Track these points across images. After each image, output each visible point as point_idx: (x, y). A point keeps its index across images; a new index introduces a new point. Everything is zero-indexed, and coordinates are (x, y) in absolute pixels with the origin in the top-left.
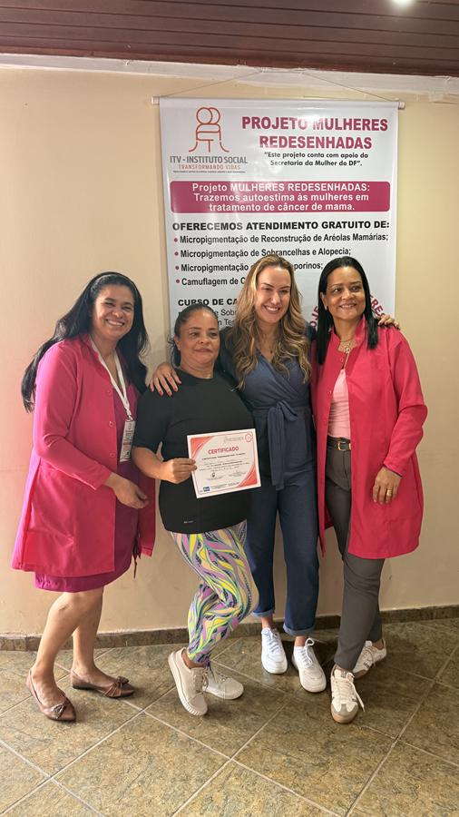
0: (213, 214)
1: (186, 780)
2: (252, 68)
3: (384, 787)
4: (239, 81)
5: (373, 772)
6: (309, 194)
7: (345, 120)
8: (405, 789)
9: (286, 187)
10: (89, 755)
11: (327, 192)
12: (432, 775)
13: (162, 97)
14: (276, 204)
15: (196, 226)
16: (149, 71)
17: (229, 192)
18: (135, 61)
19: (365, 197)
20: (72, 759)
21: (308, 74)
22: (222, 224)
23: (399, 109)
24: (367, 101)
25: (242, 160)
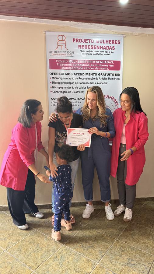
0: (63, 70)
1: (49, 251)
2: (76, 22)
3: (111, 254)
4: (72, 27)
5: (108, 249)
6: (94, 64)
7: (106, 40)
8: (118, 254)
9: (87, 62)
10: (18, 243)
11: (100, 64)
12: (127, 250)
13: (47, 31)
14: (83, 67)
15: (57, 74)
16: (42, 22)
17: (68, 63)
18: (38, 19)
19: (113, 66)
20: (12, 245)
21: (94, 25)
22: (66, 73)
23: (124, 37)
24: (113, 34)
25: (73, 53)
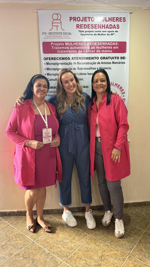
0: (59, 54)
6: (95, 46)
7: (109, 18)
9: (87, 44)
10: (10, 259)
11: (102, 45)
13: (39, 9)
14: (82, 50)
15: (52, 59)
17: (65, 46)
19: (117, 47)
22: (62, 58)
23: (130, 13)
24: (116, 10)
25: (70, 34)
